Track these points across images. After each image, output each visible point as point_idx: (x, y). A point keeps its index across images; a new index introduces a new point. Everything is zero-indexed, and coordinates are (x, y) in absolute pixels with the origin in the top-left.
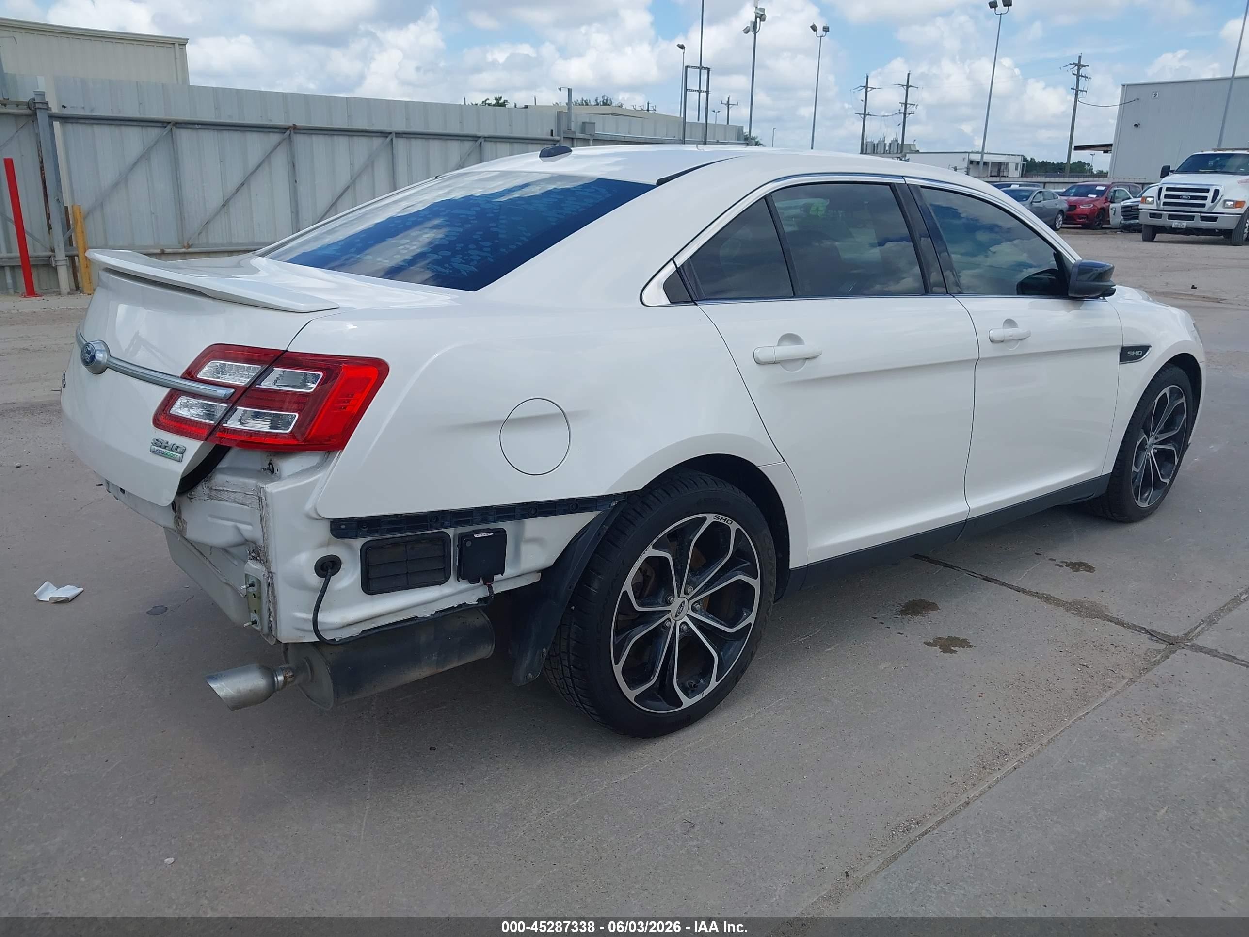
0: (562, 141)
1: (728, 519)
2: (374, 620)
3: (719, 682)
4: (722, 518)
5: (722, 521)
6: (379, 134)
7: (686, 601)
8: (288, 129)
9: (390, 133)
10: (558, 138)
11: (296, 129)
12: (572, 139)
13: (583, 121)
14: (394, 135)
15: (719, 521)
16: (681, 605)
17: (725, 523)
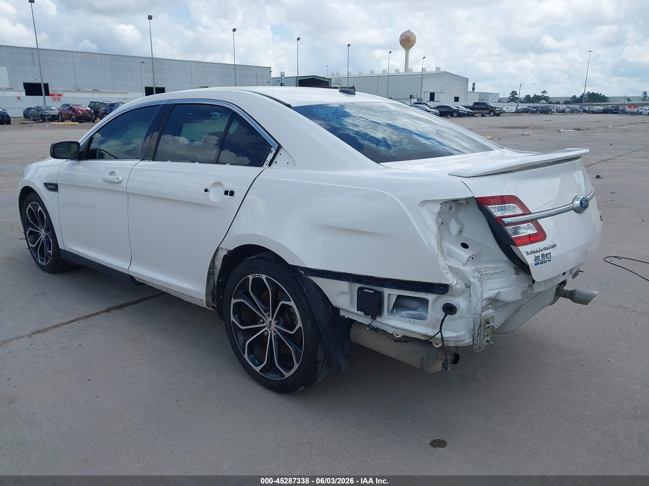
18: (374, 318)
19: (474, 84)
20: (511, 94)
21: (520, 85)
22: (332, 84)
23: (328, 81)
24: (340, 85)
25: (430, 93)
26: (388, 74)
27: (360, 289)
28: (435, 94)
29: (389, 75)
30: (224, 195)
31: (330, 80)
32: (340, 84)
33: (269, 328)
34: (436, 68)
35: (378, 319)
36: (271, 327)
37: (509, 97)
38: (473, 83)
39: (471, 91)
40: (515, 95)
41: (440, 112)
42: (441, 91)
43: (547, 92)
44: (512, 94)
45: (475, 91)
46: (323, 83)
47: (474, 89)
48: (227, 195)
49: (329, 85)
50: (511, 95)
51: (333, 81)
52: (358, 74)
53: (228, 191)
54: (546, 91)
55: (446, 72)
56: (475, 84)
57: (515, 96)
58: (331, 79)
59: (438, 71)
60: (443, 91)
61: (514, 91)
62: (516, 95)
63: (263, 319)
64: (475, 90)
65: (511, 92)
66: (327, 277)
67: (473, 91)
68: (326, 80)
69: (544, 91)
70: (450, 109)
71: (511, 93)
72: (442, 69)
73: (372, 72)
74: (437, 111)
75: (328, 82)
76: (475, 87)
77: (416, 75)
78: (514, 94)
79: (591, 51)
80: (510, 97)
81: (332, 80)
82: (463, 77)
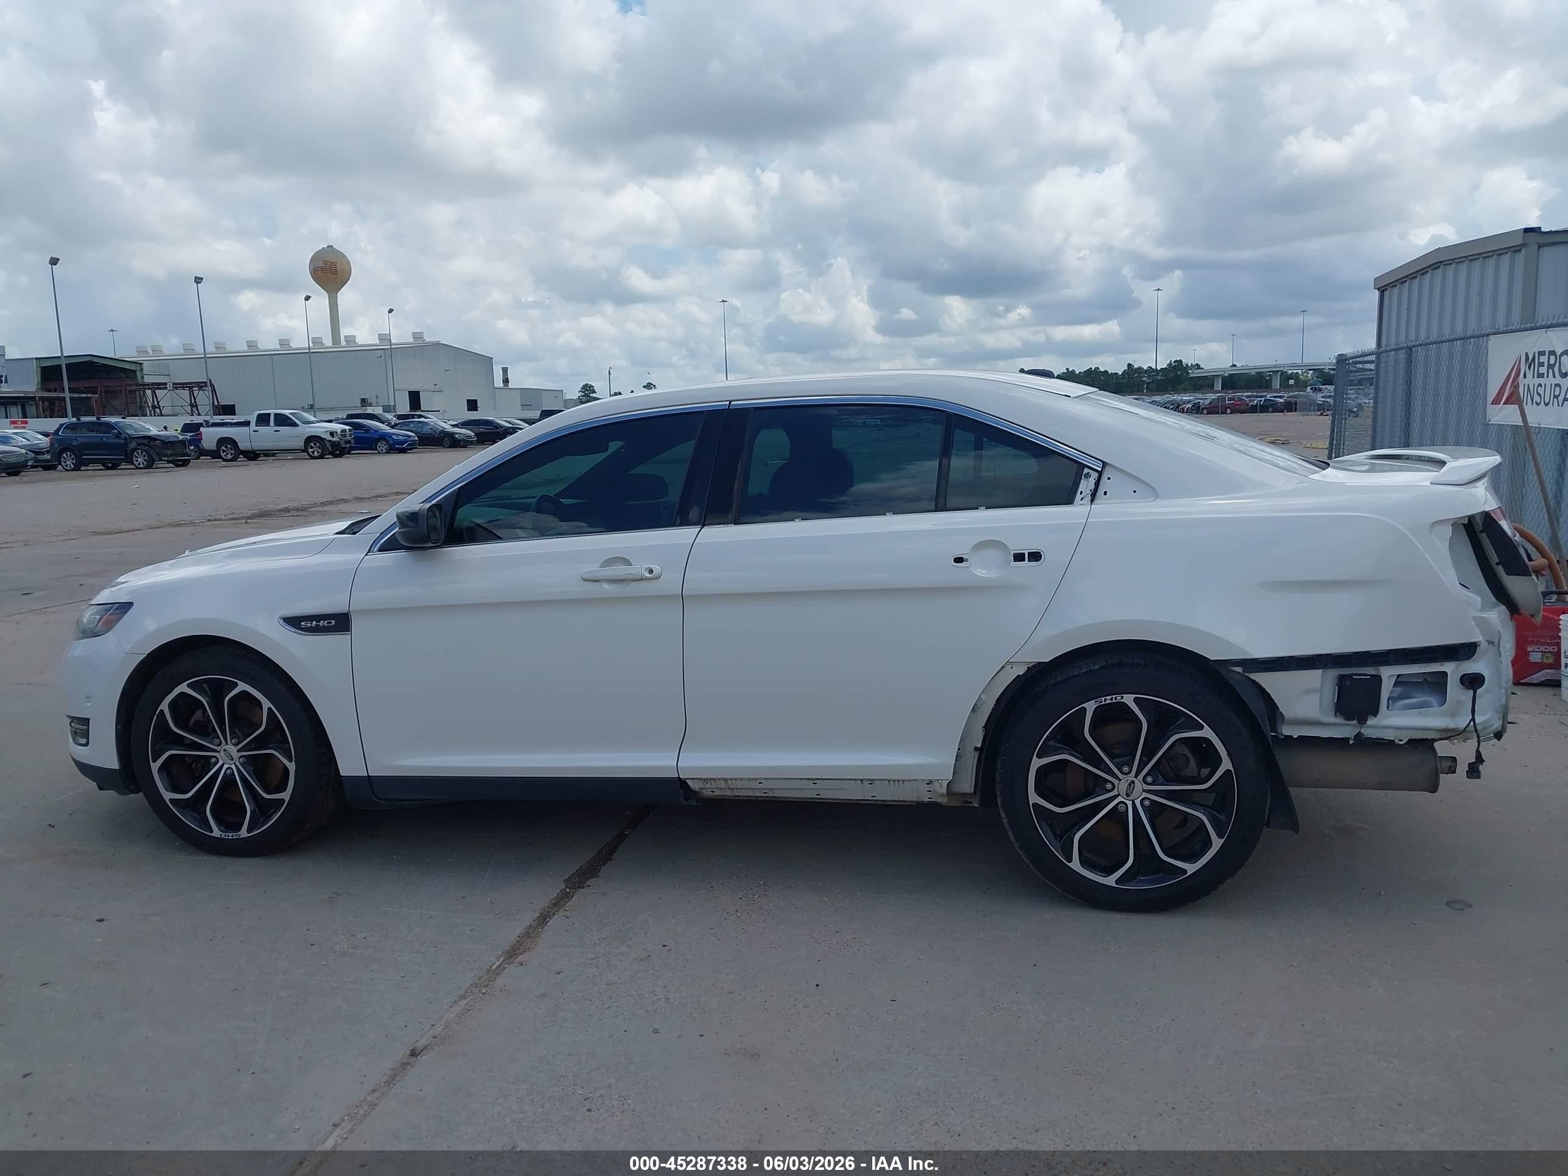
18: (1362, 721)
19: (505, 370)
20: (582, 392)
21: (609, 372)
22: (145, 376)
23: (134, 369)
24: (168, 377)
25: (409, 392)
26: (309, 348)
27: (1341, 679)
28: (421, 393)
29: (311, 351)
30: (1014, 561)
31: (138, 365)
32: (169, 375)
33: (1126, 797)
34: (413, 335)
35: (1371, 721)
36: (1132, 793)
37: (579, 396)
38: (502, 368)
39: (502, 385)
40: (590, 393)
41: (477, 434)
42: (433, 388)
43: (655, 386)
44: (583, 390)
45: (510, 386)
46: (122, 374)
47: (508, 382)
48: (1024, 560)
49: (136, 377)
50: (583, 394)
51: (146, 368)
52: (247, 348)
53: (1024, 554)
54: (652, 384)
55: (438, 344)
56: (507, 371)
57: (591, 395)
58: (142, 363)
59: (420, 341)
60: (437, 388)
61: (586, 385)
62: (593, 393)
63: (1111, 782)
64: (509, 384)
65: (582, 386)
66: (1288, 669)
67: (504, 385)
68: (127, 366)
69: (648, 383)
70: (497, 428)
71: (582, 388)
72: (429, 338)
73: (251, 345)
74: (469, 432)
75: (135, 371)
76: (509, 377)
77: (367, 352)
78: (587, 390)
79: (726, 301)
80: (582, 398)
81: (144, 365)
82: (480, 355)
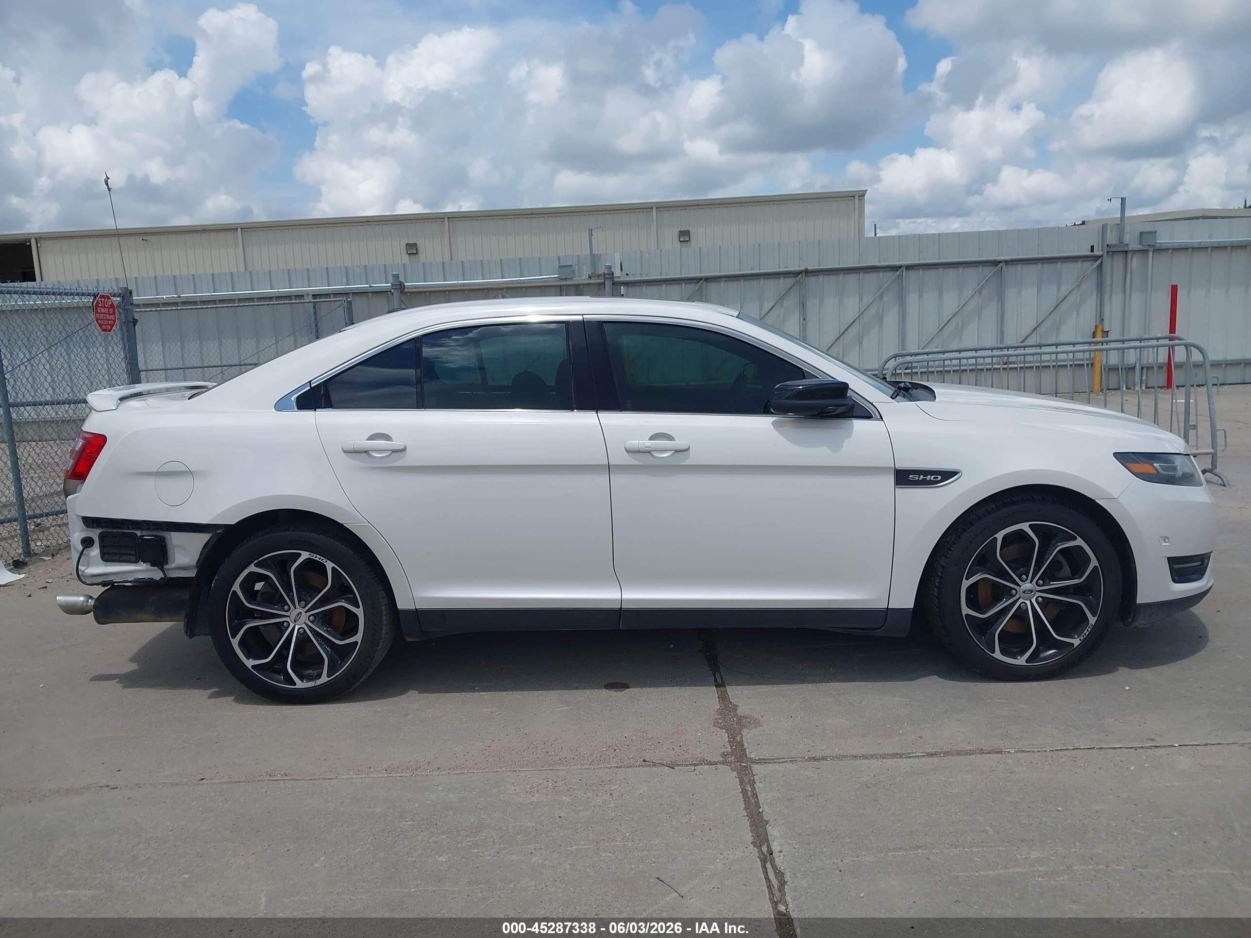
0: (1105, 256)
1: (322, 558)
2: (108, 576)
3: (331, 678)
4: (316, 557)
5: (317, 559)
6: (889, 269)
7: (303, 613)
8: (800, 272)
9: (901, 267)
10: (1100, 253)
11: (807, 272)
12: (1126, 251)
13: (1141, 231)
14: (905, 269)
15: (313, 558)
16: (298, 614)
17: (320, 560)
